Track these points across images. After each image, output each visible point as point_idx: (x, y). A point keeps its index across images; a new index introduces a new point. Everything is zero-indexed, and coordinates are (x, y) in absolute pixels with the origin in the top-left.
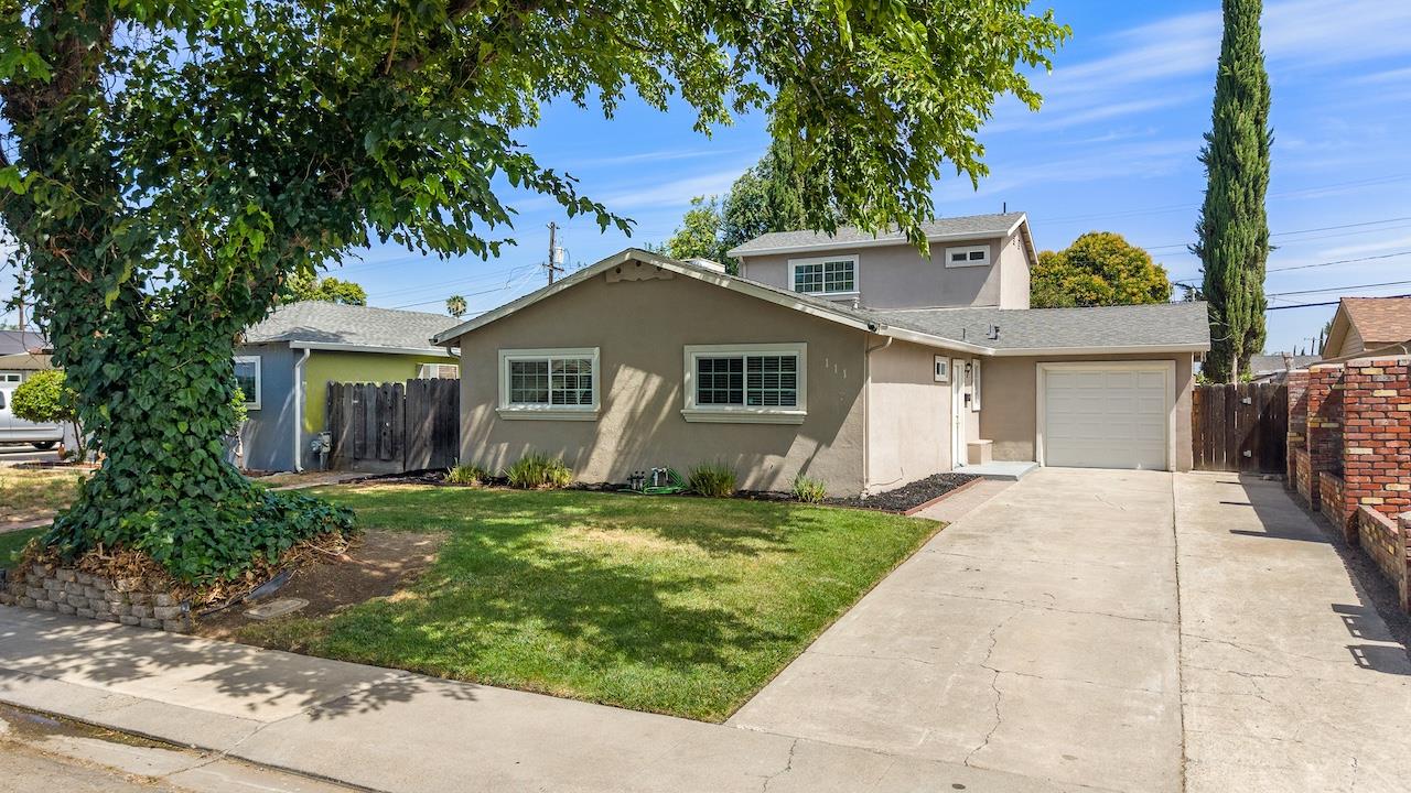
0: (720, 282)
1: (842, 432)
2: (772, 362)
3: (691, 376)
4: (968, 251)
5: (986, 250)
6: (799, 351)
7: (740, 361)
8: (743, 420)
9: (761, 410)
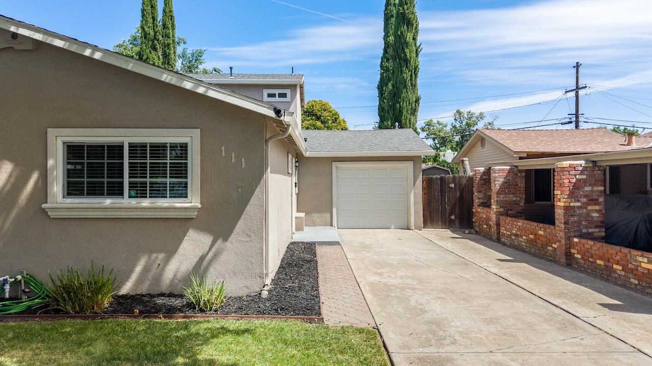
0: (93, 53)
1: (240, 225)
2: (158, 149)
3: (57, 164)
4: (277, 92)
5: (288, 92)
6: (191, 137)
7: (120, 147)
8: (123, 214)
9: (146, 203)
